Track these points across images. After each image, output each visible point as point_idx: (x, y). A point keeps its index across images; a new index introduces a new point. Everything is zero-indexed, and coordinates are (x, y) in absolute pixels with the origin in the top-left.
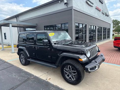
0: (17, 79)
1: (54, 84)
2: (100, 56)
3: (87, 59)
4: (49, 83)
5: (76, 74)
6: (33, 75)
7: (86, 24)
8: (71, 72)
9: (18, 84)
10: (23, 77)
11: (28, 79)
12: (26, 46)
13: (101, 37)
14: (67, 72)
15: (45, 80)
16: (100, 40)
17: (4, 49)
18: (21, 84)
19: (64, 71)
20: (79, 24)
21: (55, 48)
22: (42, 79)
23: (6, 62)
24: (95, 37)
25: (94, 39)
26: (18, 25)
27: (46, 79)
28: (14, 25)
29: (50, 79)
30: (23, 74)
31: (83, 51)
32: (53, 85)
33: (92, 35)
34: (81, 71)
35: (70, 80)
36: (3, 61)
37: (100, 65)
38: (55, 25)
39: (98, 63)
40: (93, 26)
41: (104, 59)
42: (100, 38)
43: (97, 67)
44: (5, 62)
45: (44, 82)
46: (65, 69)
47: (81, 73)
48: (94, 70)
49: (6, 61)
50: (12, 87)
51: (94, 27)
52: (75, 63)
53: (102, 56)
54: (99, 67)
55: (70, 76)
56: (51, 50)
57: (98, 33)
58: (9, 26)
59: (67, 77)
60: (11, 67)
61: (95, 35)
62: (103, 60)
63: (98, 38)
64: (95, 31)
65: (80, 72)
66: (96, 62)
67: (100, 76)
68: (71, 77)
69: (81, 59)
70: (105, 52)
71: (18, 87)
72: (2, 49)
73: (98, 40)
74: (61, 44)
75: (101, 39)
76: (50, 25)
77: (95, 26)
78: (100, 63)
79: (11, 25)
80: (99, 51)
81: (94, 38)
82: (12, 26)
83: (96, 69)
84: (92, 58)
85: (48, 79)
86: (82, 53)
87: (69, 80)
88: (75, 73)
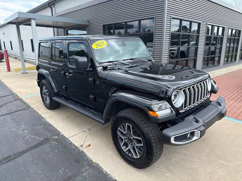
0: (24, 138)
1: (94, 161)
2: (213, 105)
3: (172, 112)
4: (85, 156)
5: (142, 145)
6: (58, 133)
7: (200, 22)
8: (132, 138)
9: (21, 150)
10: (37, 134)
11: (47, 140)
12: (50, 68)
13: (234, 53)
14: (123, 138)
15: (78, 146)
16: (231, 60)
17: (27, 71)
18: (27, 151)
19: (118, 132)
20: (181, 20)
21: (103, 78)
22: (74, 145)
23: (19, 99)
24: (220, 53)
25: (217, 59)
26: (53, 23)
27: (82, 146)
28: (41, 22)
29: (90, 145)
30: (38, 128)
31: (162, 92)
32: (91, 161)
33: (213, 48)
34: (153, 141)
35: (130, 157)
36: (14, 97)
37: (207, 128)
38: (126, 22)
39: (201, 123)
40: (218, 27)
41: (223, 112)
42: (232, 55)
43: (198, 133)
44: (17, 99)
45: (75, 152)
46: (119, 128)
47: (154, 145)
48: (188, 140)
49: (20, 96)
50: (7, 156)
51: (221, 29)
52: (140, 119)
53: (220, 105)
54: (202, 133)
55: (130, 147)
56: (94, 81)
57: (228, 44)
58: (30, 25)
59: (123, 148)
60: (25, 109)
61: (221, 48)
62: (221, 115)
63: (227, 57)
64: (222, 39)
65: (151, 142)
66: (197, 121)
67: (207, 151)
68: (132, 150)
69: (155, 112)
70: (235, 92)
71: (18, 157)
72: (22, 72)
73: (227, 61)
74: (119, 69)
75: (235, 60)
76: (114, 24)
77: (224, 28)
78: (208, 125)
79: (33, 23)
80: (213, 91)
81: (217, 55)
82: (37, 25)
83: (195, 138)
84: (187, 108)
85: (84, 146)
86: (161, 95)
87: (128, 155)
88: (139, 142)
